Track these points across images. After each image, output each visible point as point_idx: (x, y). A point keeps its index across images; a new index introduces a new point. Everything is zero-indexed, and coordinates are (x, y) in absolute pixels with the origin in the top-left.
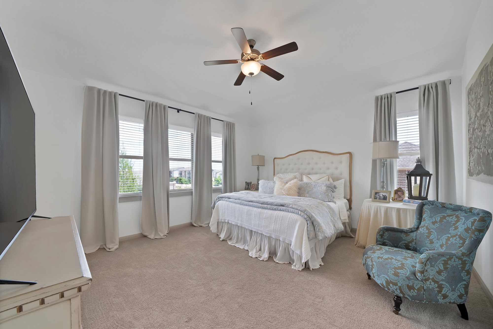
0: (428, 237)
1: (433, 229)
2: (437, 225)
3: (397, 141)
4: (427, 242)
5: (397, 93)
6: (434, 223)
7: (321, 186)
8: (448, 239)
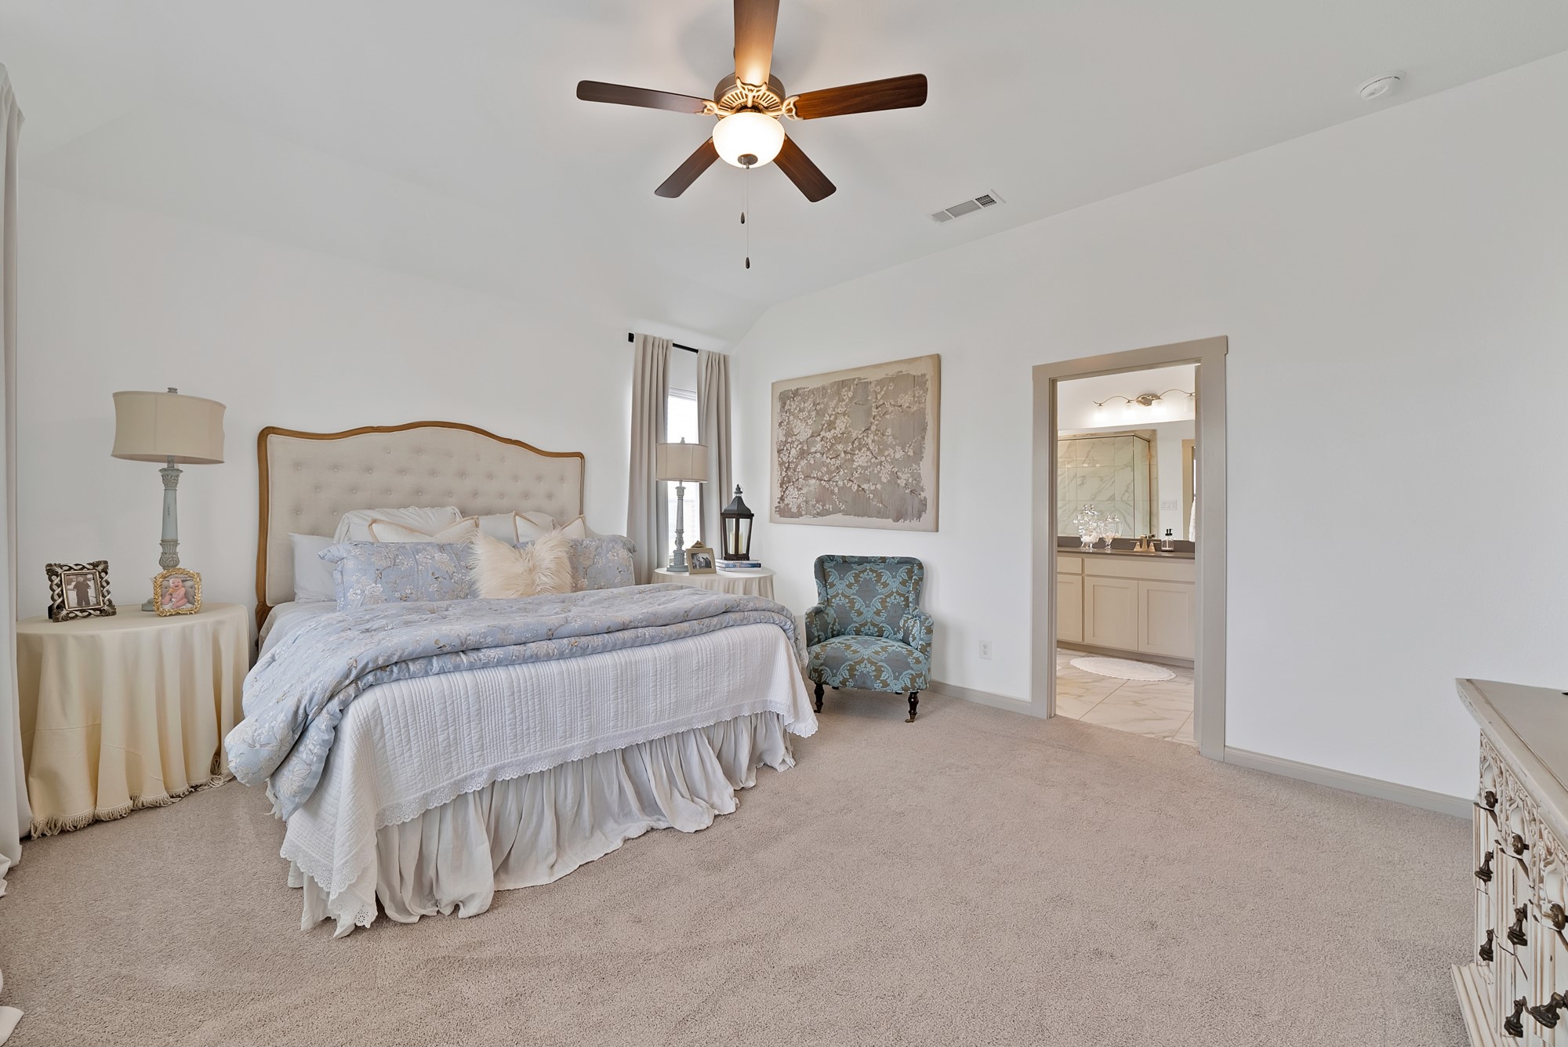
0: (852, 607)
1: (854, 594)
2: (856, 588)
3: (667, 444)
4: (853, 615)
5: (674, 345)
6: (850, 586)
7: (613, 547)
8: (883, 602)
